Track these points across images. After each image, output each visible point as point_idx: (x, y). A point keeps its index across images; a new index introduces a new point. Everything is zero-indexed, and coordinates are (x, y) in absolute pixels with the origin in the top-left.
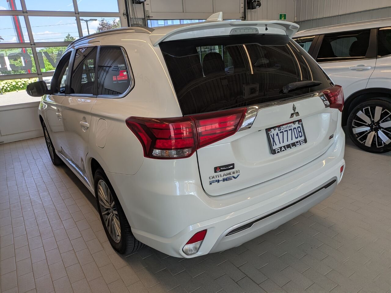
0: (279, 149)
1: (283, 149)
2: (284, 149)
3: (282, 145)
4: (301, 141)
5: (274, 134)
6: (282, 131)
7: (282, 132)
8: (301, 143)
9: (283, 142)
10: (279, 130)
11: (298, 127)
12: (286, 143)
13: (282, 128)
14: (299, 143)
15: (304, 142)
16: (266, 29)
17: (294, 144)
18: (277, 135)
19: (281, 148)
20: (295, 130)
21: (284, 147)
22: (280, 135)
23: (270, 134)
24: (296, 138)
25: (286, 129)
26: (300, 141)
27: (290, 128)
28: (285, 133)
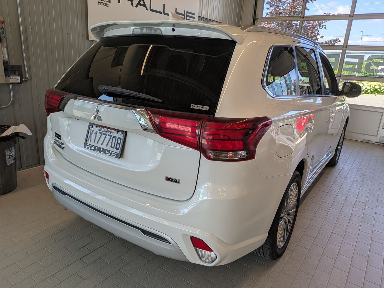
0: (89, 146)
1: (93, 148)
2: (94, 149)
3: (95, 144)
4: (113, 152)
5: (93, 130)
6: (102, 132)
7: (101, 133)
8: (112, 154)
9: (97, 143)
10: (99, 130)
11: (119, 138)
12: (99, 145)
13: (103, 130)
14: (110, 153)
15: (116, 155)
16: (173, 30)
17: (104, 151)
18: (96, 133)
19: (92, 146)
20: (114, 139)
21: (95, 147)
22: (98, 135)
23: (90, 129)
24: (111, 147)
25: (106, 133)
27: (110, 134)
28: (103, 136)
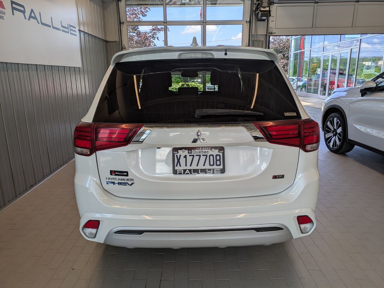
0: (182, 171)
1: (187, 171)
2: (189, 172)
3: (188, 167)
4: (215, 170)
5: (180, 156)
6: (192, 154)
7: (193, 156)
8: (215, 171)
9: (191, 165)
10: (189, 153)
11: (216, 155)
12: (194, 167)
13: (194, 152)
14: (212, 171)
15: (220, 171)
17: (204, 171)
18: (185, 157)
19: (185, 171)
20: (211, 157)
21: (190, 170)
22: (189, 159)
23: (175, 155)
24: (210, 165)
25: (199, 154)
26: (213, 169)
27: (204, 154)
28: (196, 158)
